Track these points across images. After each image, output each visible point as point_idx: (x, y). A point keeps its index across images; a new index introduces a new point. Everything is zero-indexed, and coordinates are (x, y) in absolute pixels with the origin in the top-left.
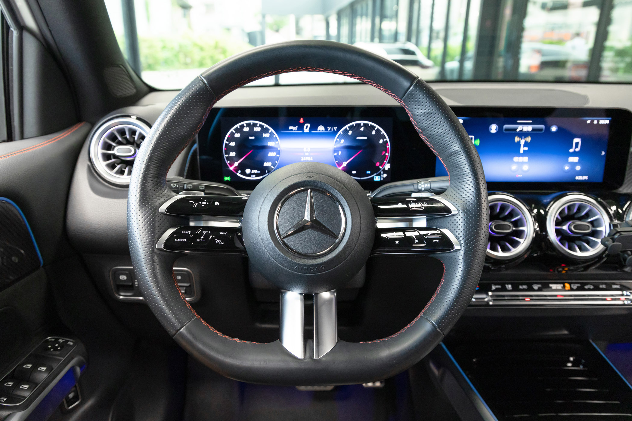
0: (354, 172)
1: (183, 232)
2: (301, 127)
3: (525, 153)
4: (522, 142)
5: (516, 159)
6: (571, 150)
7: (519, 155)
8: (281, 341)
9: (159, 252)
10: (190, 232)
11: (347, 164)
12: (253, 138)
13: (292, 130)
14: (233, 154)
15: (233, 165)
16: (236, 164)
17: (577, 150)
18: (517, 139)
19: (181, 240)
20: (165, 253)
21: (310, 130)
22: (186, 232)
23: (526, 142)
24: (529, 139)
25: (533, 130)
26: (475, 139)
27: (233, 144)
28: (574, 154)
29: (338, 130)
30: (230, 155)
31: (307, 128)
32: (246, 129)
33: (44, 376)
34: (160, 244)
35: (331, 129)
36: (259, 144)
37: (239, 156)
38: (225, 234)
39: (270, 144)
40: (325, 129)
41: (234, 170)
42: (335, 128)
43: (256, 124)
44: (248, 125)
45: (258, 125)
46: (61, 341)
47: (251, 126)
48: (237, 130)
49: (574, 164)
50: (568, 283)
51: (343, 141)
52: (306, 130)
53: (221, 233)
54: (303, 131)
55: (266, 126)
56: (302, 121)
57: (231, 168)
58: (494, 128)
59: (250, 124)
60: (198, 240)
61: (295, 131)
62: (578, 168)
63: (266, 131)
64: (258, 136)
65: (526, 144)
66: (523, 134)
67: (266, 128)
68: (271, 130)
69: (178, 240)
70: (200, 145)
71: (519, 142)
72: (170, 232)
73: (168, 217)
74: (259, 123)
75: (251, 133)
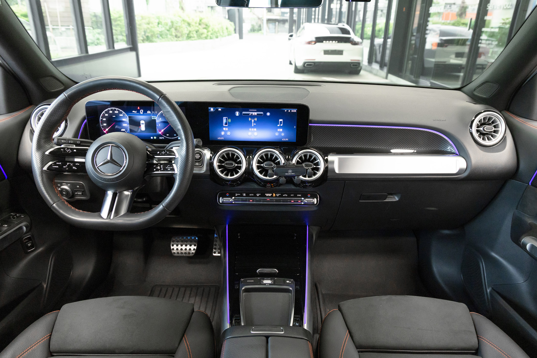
0: (168, 135)
1: (57, 163)
2: (138, 111)
3: (254, 127)
4: (253, 121)
5: (250, 129)
6: (278, 125)
7: (252, 127)
8: (101, 213)
9: (45, 172)
10: (61, 163)
11: (164, 131)
12: (115, 116)
13: (134, 113)
14: (105, 124)
15: (106, 130)
16: (107, 130)
17: (281, 125)
18: (250, 119)
19: (56, 167)
20: (48, 172)
21: (143, 113)
22: (59, 163)
23: (254, 121)
24: (256, 119)
25: (257, 114)
26: (228, 119)
27: (104, 119)
28: (280, 127)
29: (158, 113)
30: (104, 125)
31: (142, 112)
32: (111, 112)
33: (6, 228)
34: (45, 168)
35: (154, 112)
36: (118, 120)
37: (108, 125)
38: (78, 164)
39: (124, 120)
40: (151, 112)
41: (106, 132)
42: (156, 112)
43: (116, 109)
44: (112, 110)
45: (117, 110)
46: (18, 215)
47: (113, 111)
48: (106, 112)
49: (280, 132)
50: (274, 193)
51: (160, 119)
52: (142, 113)
53: (76, 164)
54: (140, 113)
55: (120, 110)
56: (139, 108)
57: (105, 132)
58: (237, 114)
59: (112, 109)
60: (64, 167)
61: (136, 113)
62: (283, 134)
63: (121, 113)
64: (117, 115)
65: (255, 122)
66: (253, 117)
67: (121, 111)
68: (124, 113)
69: (54, 167)
70: (88, 120)
71: (251, 121)
72: (50, 163)
73: (50, 156)
74: (117, 109)
75: (113, 114)
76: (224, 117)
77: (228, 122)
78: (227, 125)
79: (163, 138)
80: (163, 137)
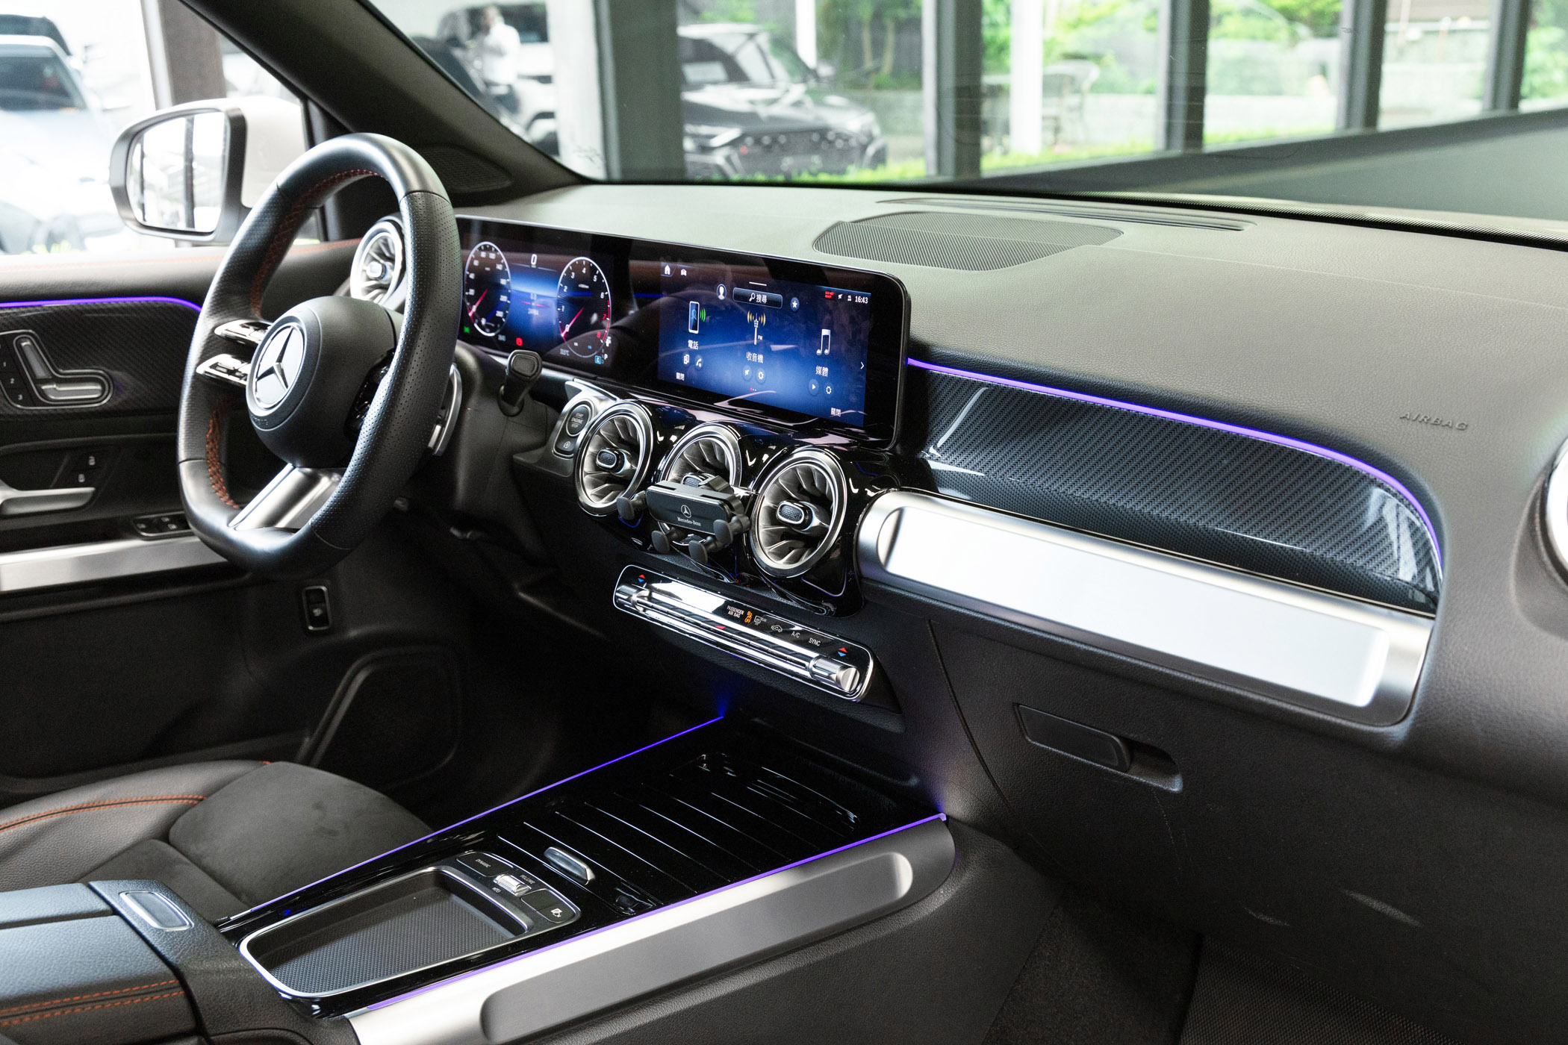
0: (576, 344)
3: (759, 348)
4: (756, 324)
5: (749, 355)
6: (819, 352)
7: (753, 349)
11: (570, 329)
12: (489, 269)
16: (474, 309)
18: (749, 317)
23: (760, 324)
24: (764, 320)
25: (768, 302)
26: (701, 308)
27: (472, 276)
28: (823, 360)
30: (470, 293)
31: (534, 260)
32: (484, 255)
36: (494, 281)
45: (493, 250)
47: (488, 251)
48: (476, 255)
49: (821, 379)
50: (751, 610)
51: (566, 288)
52: (533, 265)
55: (499, 252)
58: (721, 292)
59: (486, 246)
62: (828, 390)
63: (499, 259)
65: (760, 328)
66: (757, 309)
67: (500, 255)
68: (504, 259)
71: (753, 323)
73: (224, 340)
74: (494, 246)
76: (691, 302)
77: (700, 319)
78: (696, 332)
79: (567, 351)
80: (568, 349)
